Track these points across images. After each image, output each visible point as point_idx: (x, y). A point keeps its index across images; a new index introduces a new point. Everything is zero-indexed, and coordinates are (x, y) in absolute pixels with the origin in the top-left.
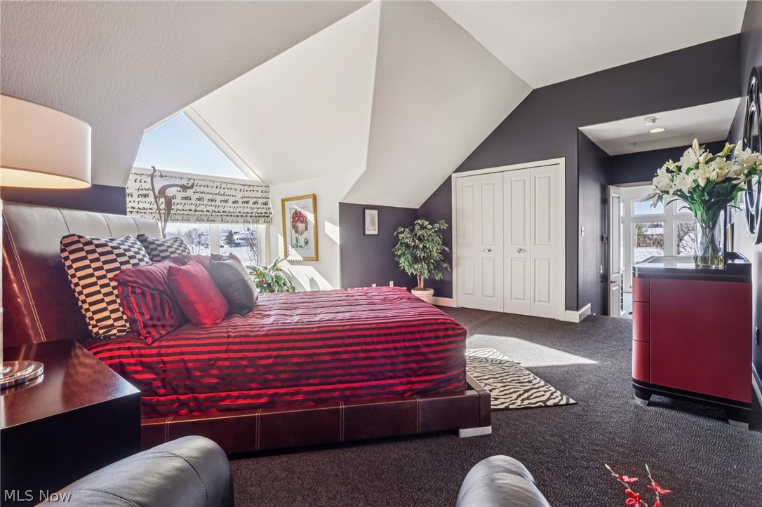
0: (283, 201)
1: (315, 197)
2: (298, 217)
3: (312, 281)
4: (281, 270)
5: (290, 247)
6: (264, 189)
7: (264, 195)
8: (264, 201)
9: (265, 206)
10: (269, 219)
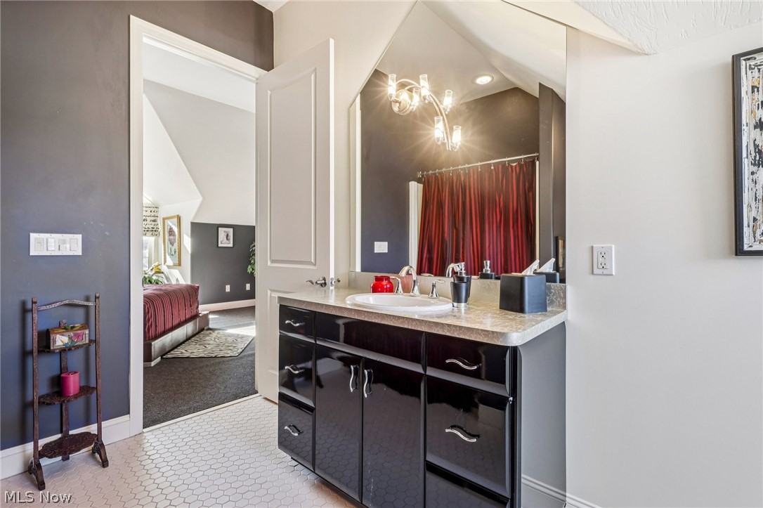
0: (164, 219)
1: (179, 218)
2: (171, 232)
3: (177, 280)
4: (163, 273)
5: (167, 254)
6: (153, 210)
7: (155, 213)
8: (153, 218)
9: (153, 223)
10: (156, 233)
